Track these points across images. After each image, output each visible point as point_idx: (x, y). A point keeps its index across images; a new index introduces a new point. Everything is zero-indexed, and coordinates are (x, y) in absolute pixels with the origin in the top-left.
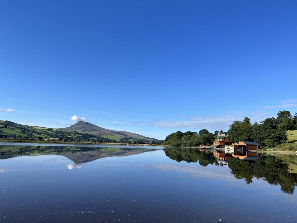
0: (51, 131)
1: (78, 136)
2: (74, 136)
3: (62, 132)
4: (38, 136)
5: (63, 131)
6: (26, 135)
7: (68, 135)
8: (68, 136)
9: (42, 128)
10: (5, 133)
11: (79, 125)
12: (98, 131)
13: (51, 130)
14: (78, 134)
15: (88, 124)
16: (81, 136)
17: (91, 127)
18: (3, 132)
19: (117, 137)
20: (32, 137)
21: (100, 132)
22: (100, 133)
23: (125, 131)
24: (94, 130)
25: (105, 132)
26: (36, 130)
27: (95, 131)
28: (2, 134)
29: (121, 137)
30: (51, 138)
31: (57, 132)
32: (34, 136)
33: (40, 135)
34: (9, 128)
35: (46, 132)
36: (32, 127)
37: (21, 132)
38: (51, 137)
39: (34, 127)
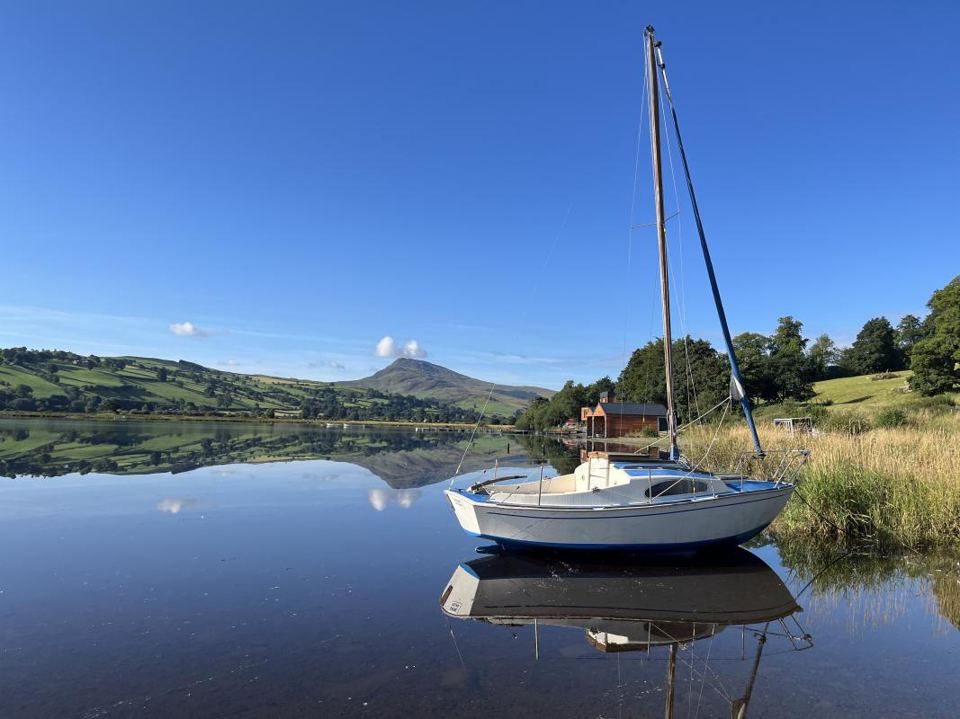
0: (300, 388)
1: (376, 404)
2: (366, 403)
3: (332, 391)
4: (252, 403)
5: (337, 389)
6: (213, 402)
7: (346, 401)
8: (346, 405)
9: (276, 381)
10: (155, 396)
11: (400, 369)
12: (452, 388)
13: (302, 386)
14: (381, 396)
15: (427, 366)
16: (386, 402)
17: (437, 375)
18: (150, 394)
19: (508, 406)
20: (233, 406)
21: (459, 391)
22: (456, 393)
23: (539, 386)
24: (441, 383)
25: (475, 391)
26: (256, 386)
27: (444, 386)
28: (146, 398)
29: (520, 407)
30: (292, 410)
31: (317, 392)
32: (240, 403)
33: (262, 400)
34: (174, 380)
35: (282, 392)
36: (247, 377)
37: (203, 394)
38: (294, 407)
39: (254, 378)
